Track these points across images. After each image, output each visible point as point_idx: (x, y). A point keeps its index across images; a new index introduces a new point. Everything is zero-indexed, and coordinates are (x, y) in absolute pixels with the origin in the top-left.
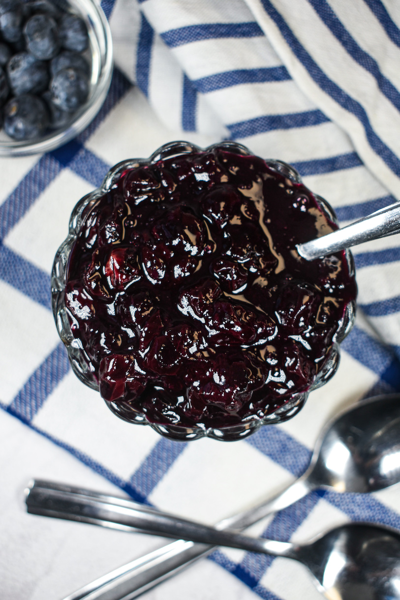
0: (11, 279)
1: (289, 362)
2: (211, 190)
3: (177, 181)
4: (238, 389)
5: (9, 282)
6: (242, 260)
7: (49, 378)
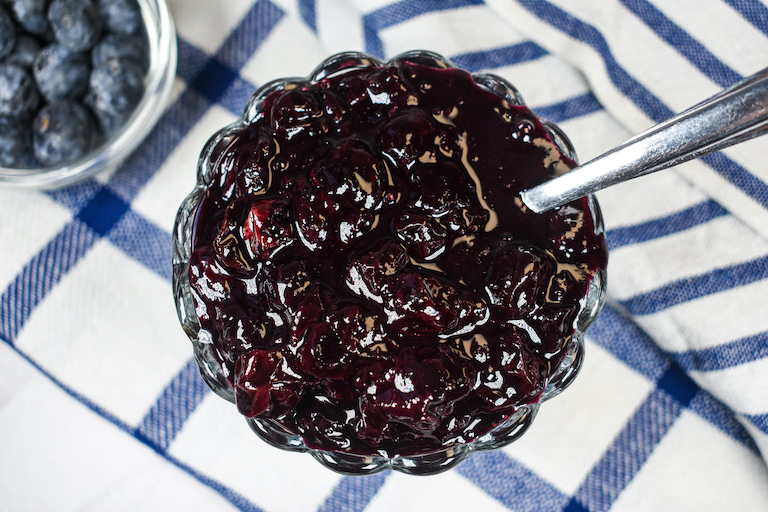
0: (142, 255)
1: (507, 358)
2: (393, 117)
3: (347, 106)
4: (431, 398)
5: (139, 260)
6: (437, 214)
7: (191, 390)
